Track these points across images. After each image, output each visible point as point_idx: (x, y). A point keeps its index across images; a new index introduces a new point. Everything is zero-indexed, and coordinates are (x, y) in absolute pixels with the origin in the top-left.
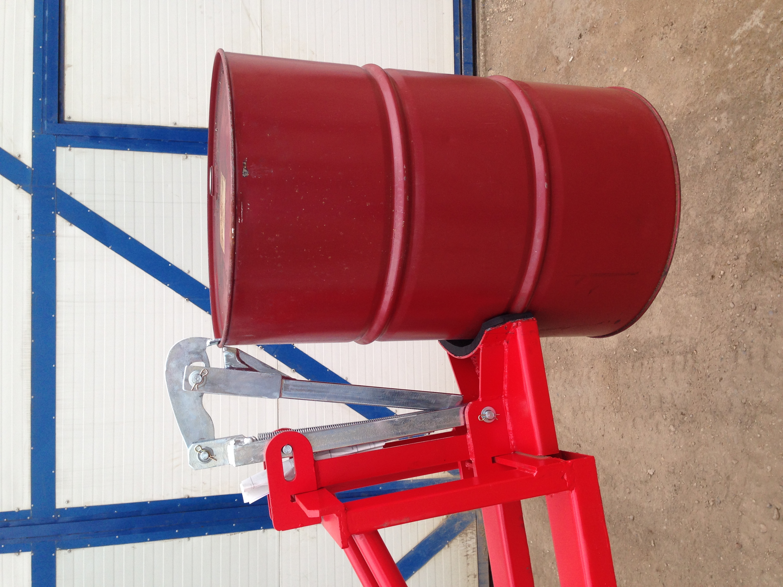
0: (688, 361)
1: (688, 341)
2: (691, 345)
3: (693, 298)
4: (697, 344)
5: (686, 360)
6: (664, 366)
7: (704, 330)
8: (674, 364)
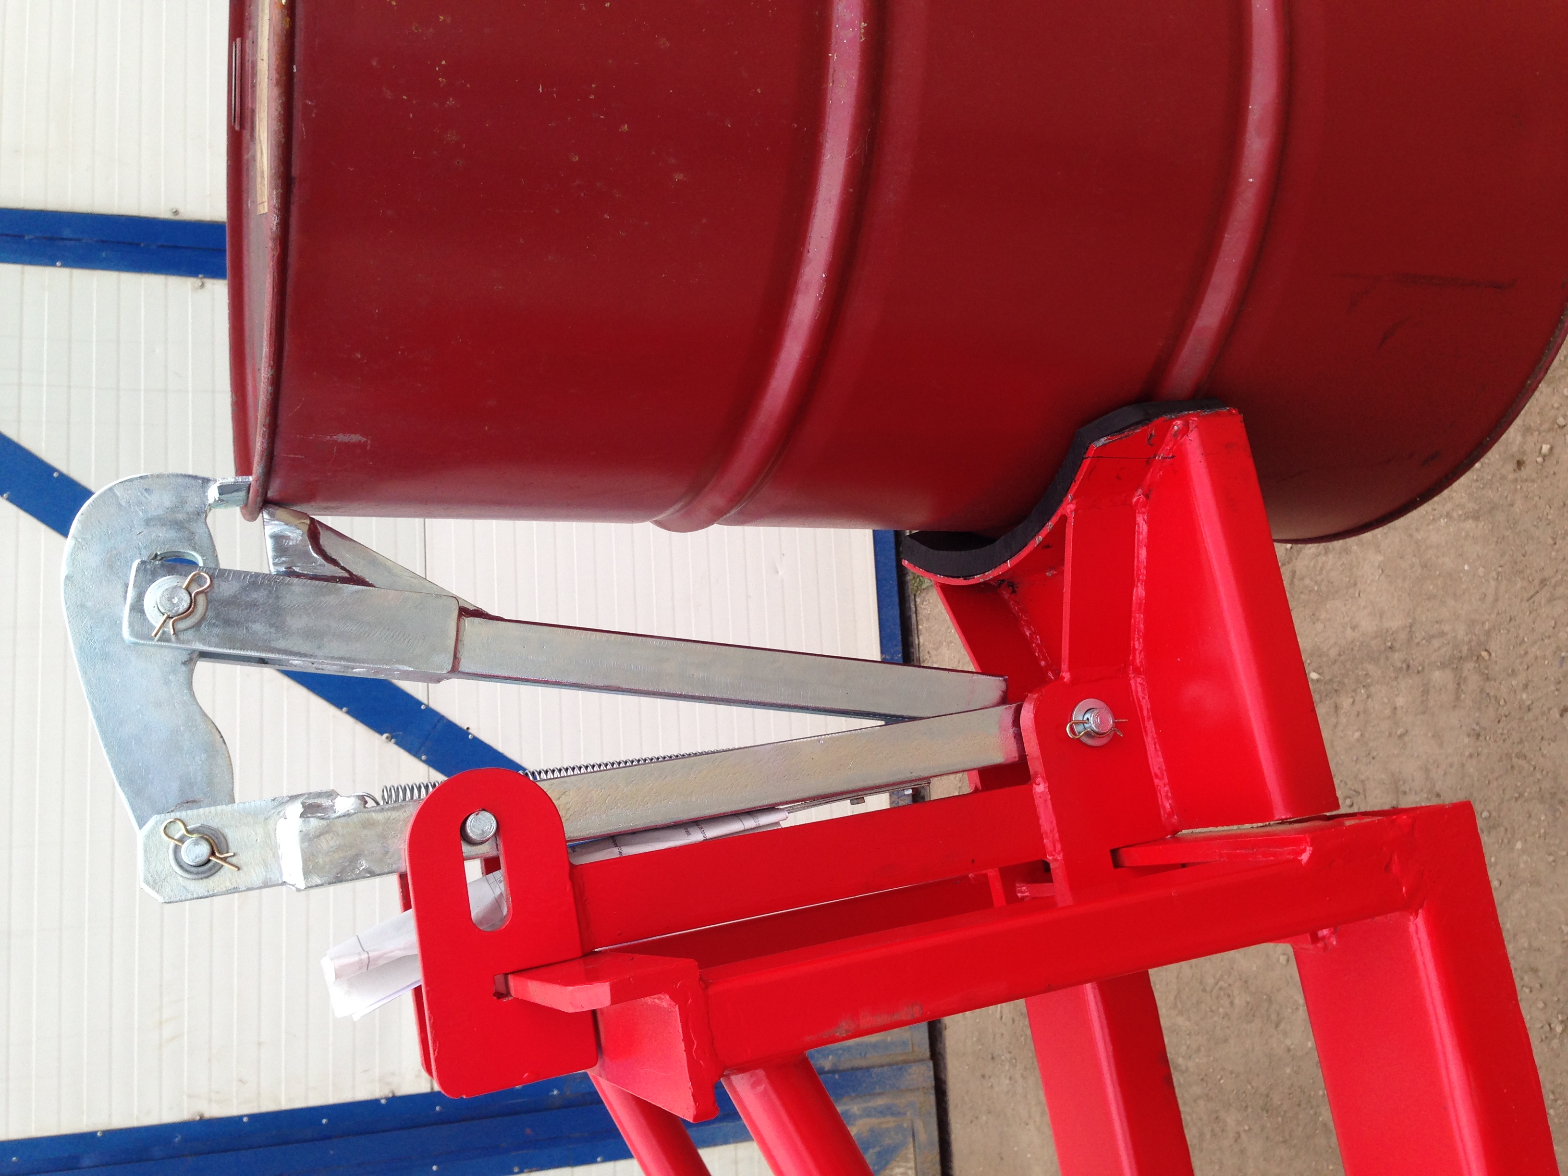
0: (1465, 679)
1: (1461, 632)
2: (1470, 641)
3: (1469, 524)
4: (1488, 633)
5: (1460, 677)
6: (1400, 701)
7: (1507, 596)
8: (1426, 692)
